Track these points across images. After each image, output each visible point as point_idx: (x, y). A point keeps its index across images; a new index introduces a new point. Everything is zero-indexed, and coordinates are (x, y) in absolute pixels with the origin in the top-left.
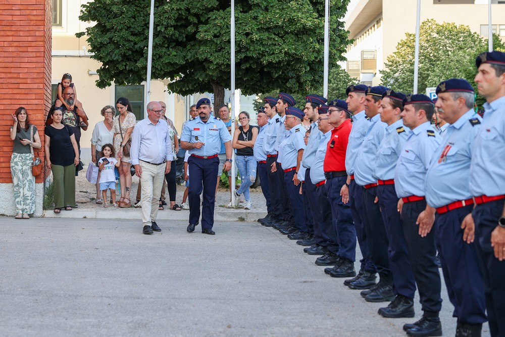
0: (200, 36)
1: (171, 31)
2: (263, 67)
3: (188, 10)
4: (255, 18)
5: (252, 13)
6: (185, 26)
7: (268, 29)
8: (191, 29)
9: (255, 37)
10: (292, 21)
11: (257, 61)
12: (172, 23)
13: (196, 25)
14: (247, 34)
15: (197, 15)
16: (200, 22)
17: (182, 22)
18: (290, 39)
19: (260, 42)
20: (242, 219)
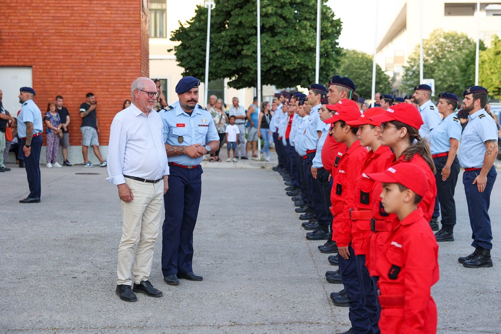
0: (244, 52)
1: (227, 49)
2: (285, 72)
3: (237, 35)
4: (279, 41)
5: (277, 38)
6: (236, 45)
7: (287, 48)
8: (239, 47)
9: (278, 53)
10: (302, 43)
11: (281, 68)
12: (227, 43)
13: (242, 45)
14: (274, 51)
15: (243, 39)
16: (245, 43)
17: (233, 43)
18: (301, 54)
19: (282, 56)
20: (263, 167)
